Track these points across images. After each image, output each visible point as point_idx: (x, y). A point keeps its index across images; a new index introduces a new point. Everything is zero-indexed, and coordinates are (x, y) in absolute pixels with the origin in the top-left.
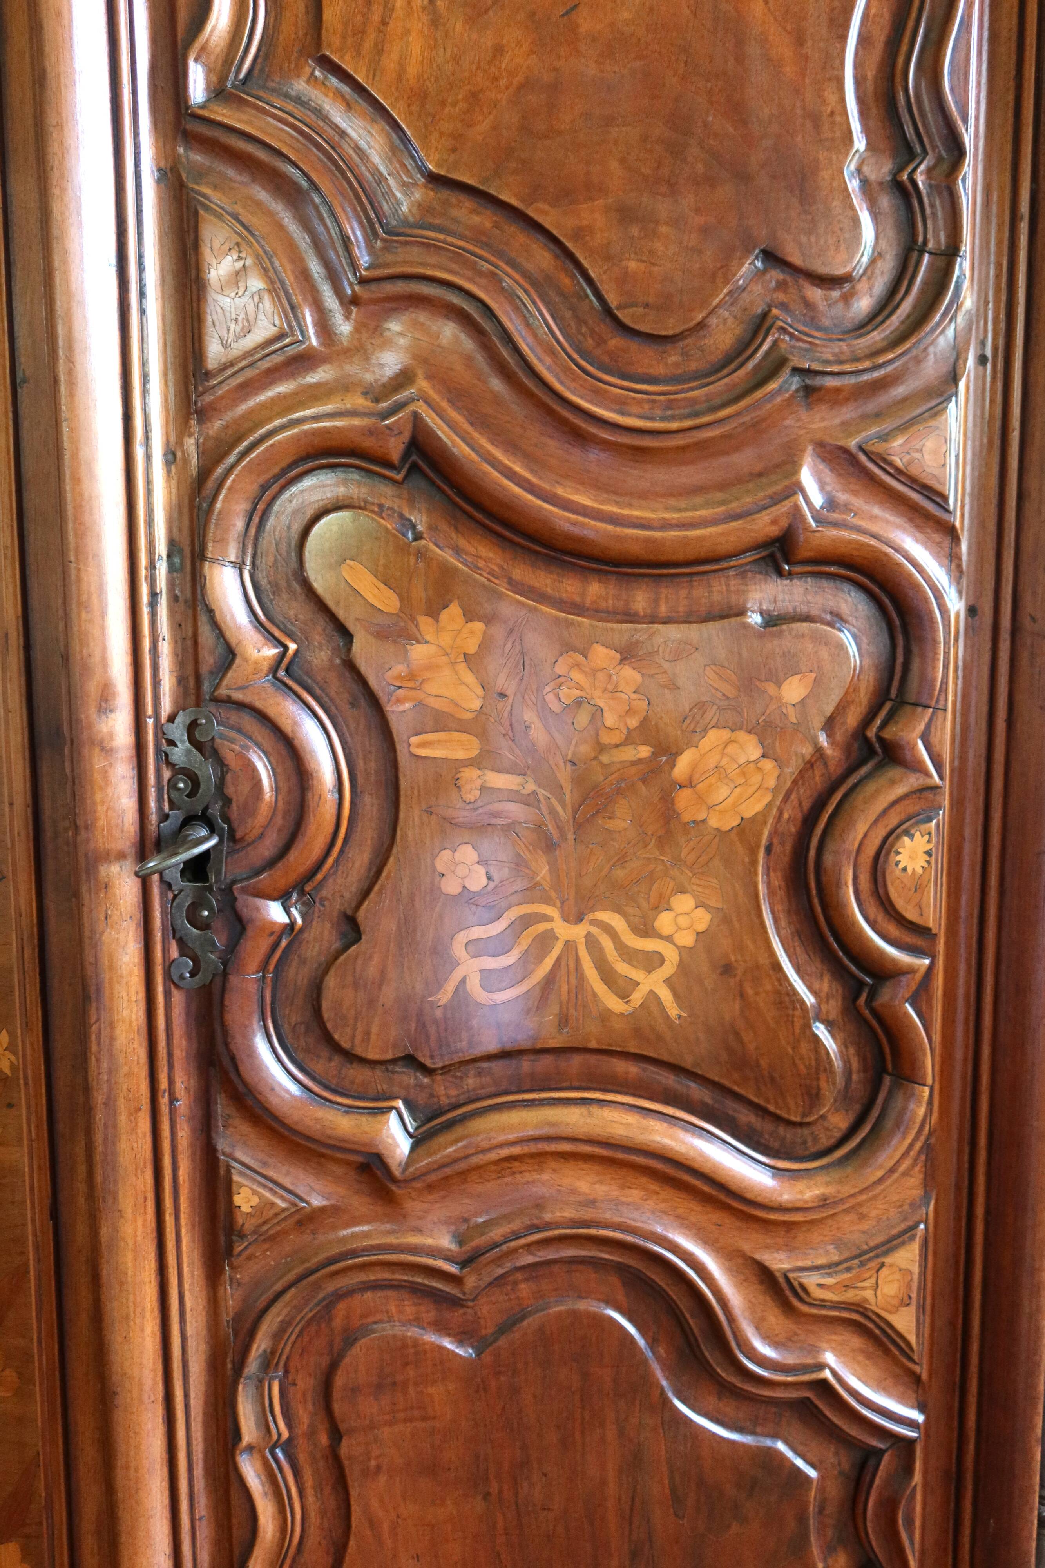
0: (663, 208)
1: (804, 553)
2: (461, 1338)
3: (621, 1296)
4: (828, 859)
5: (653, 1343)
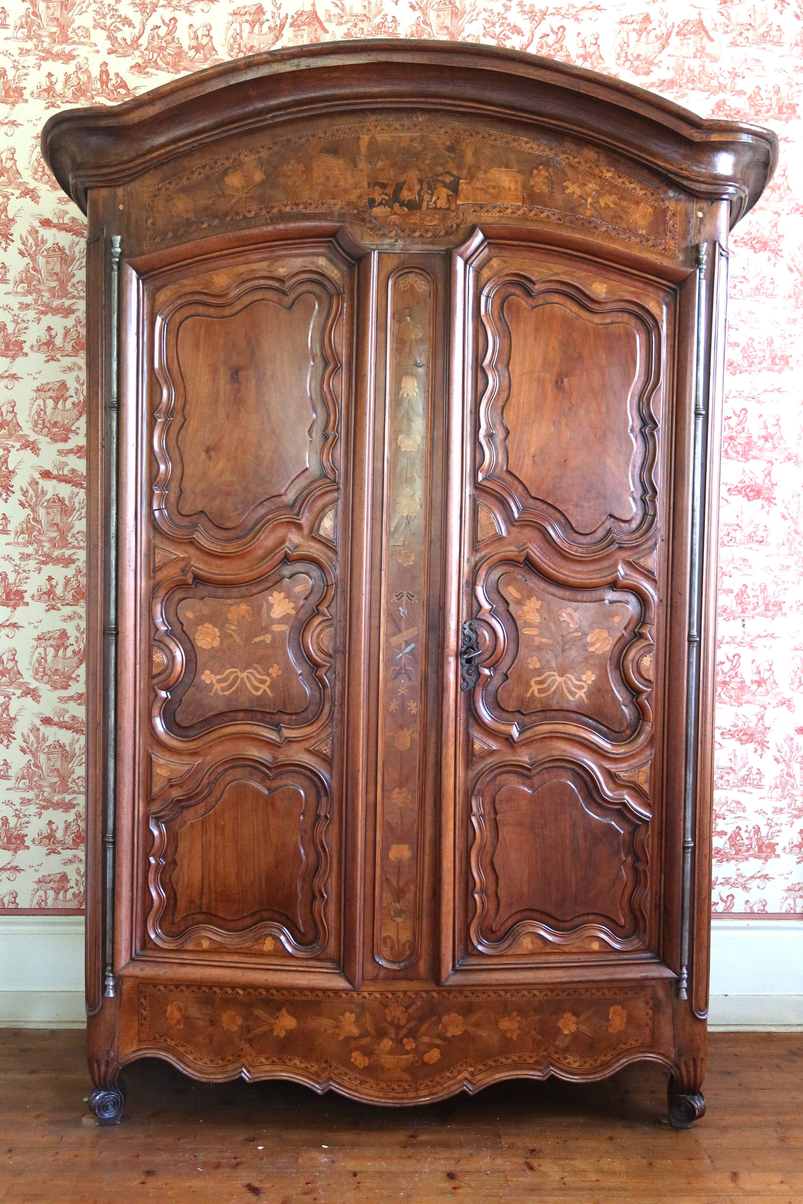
0: (586, 505)
1: (619, 586)
2: (530, 787)
3: (572, 779)
4: (625, 663)
5: (579, 792)
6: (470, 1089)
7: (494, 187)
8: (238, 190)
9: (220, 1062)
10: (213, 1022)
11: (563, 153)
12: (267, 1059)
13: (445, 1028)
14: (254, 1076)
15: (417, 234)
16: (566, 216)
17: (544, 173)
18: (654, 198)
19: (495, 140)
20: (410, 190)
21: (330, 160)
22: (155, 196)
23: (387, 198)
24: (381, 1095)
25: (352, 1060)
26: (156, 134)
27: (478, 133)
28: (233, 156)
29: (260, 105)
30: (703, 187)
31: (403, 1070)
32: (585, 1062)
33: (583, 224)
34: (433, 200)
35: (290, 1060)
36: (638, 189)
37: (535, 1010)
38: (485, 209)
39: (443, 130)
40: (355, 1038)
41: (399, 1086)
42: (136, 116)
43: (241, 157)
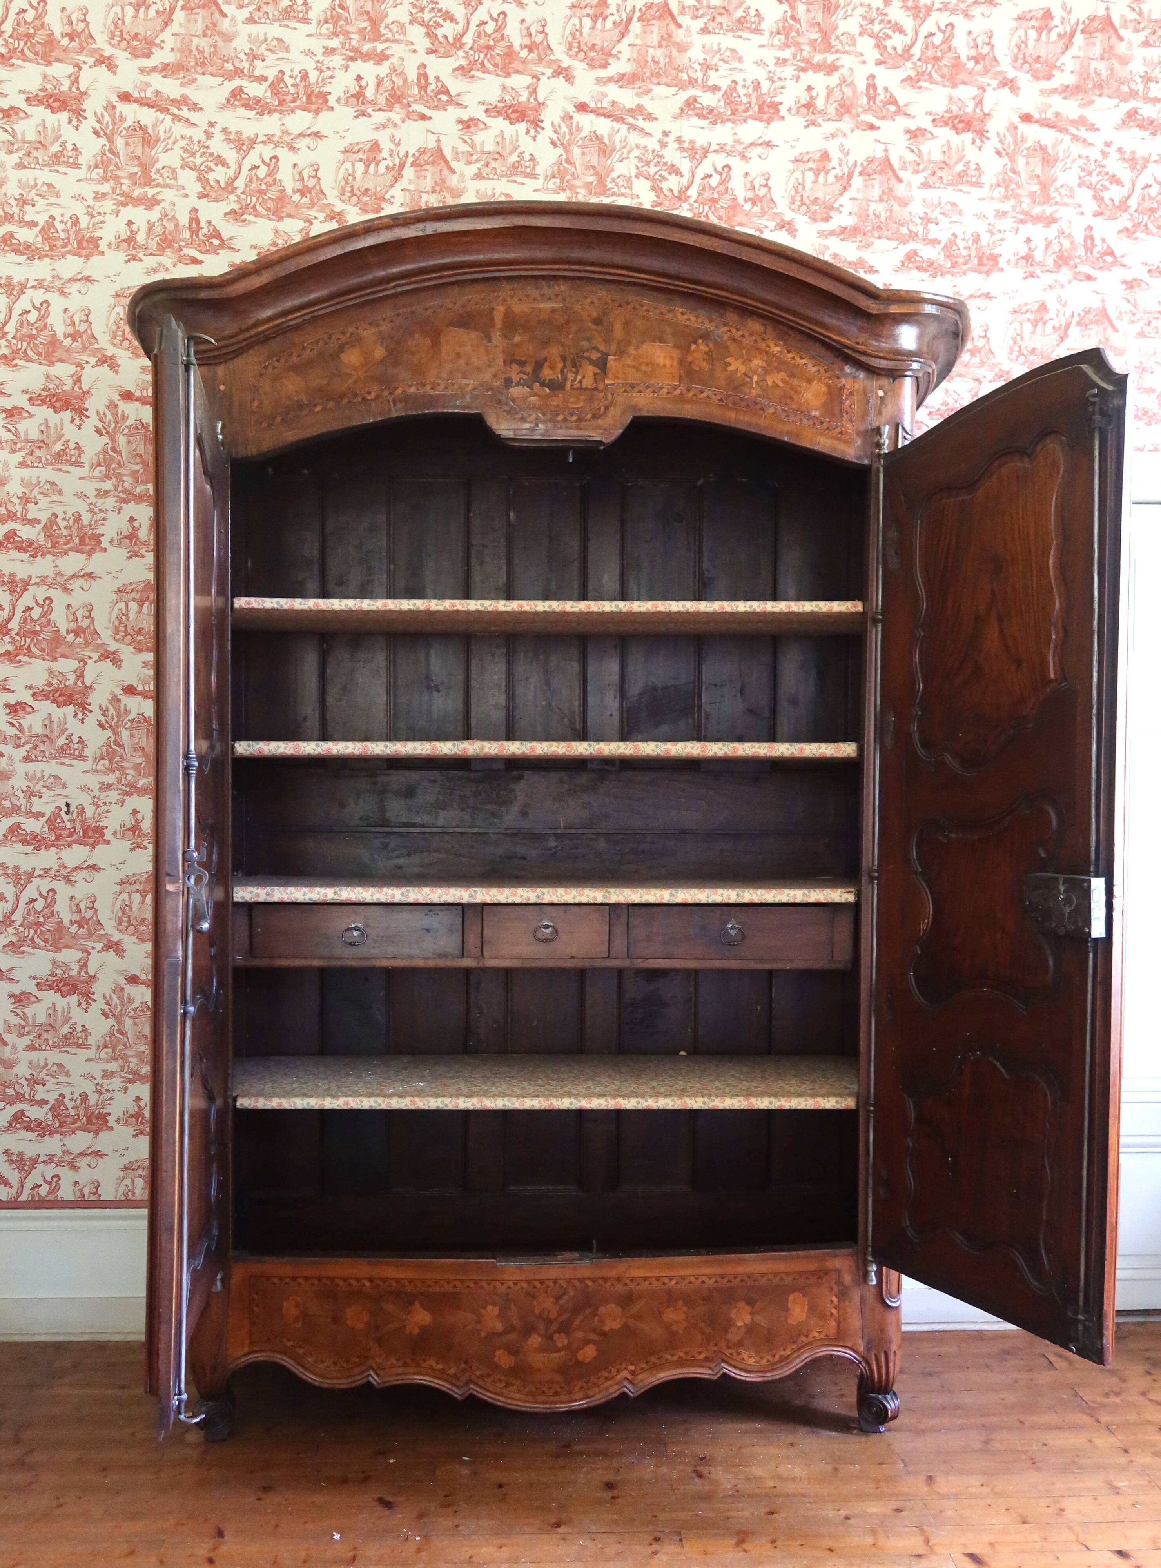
6: (631, 1391)
7: (647, 364)
8: (355, 369)
9: (345, 1365)
10: (336, 1319)
11: (725, 325)
12: (398, 1360)
13: (601, 1321)
14: (385, 1380)
15: (560, 417)
16: (729, 397)
17: (703, 348)
18: (828, 374)
19: (648, 311)
20: (552, 368)
21: (461, 334)
22: (261, 375)
23: (525, 377)
24: (529, 1398)
25: (496, 1359)
26: (263, 306)
27: (628, 303)
28: (350, 330)
29: (381, 273)
30: (883, 364)
31: (554, 1371)
32: (762, 1358)
33: (748, 405)
34: (579, 378)
35: (425, 1361)
36: (810, 366)
37: (704, 1299)
38: (636, 389)
39: (589, 300)
40: (500, 1334)
41: (550, 1388)
42: (241, 287)
43: (360, 331)
